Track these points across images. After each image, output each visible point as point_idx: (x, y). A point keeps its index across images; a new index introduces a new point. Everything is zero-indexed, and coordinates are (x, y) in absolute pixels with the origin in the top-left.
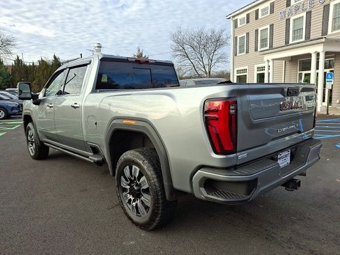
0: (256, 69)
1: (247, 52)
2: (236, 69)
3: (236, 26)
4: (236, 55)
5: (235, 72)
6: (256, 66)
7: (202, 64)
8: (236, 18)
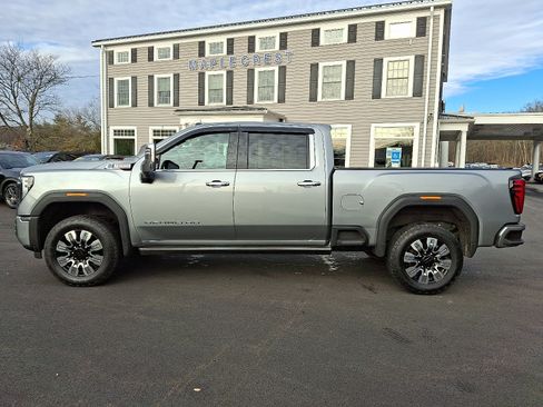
0: (151, 133)
1: (135, 105)
2: (112, 129)
3: (110, 61)
4: (112, 106)
5: (112, 132)
6: (151, 128)
7: (14, 108)
8: (110, 49)
